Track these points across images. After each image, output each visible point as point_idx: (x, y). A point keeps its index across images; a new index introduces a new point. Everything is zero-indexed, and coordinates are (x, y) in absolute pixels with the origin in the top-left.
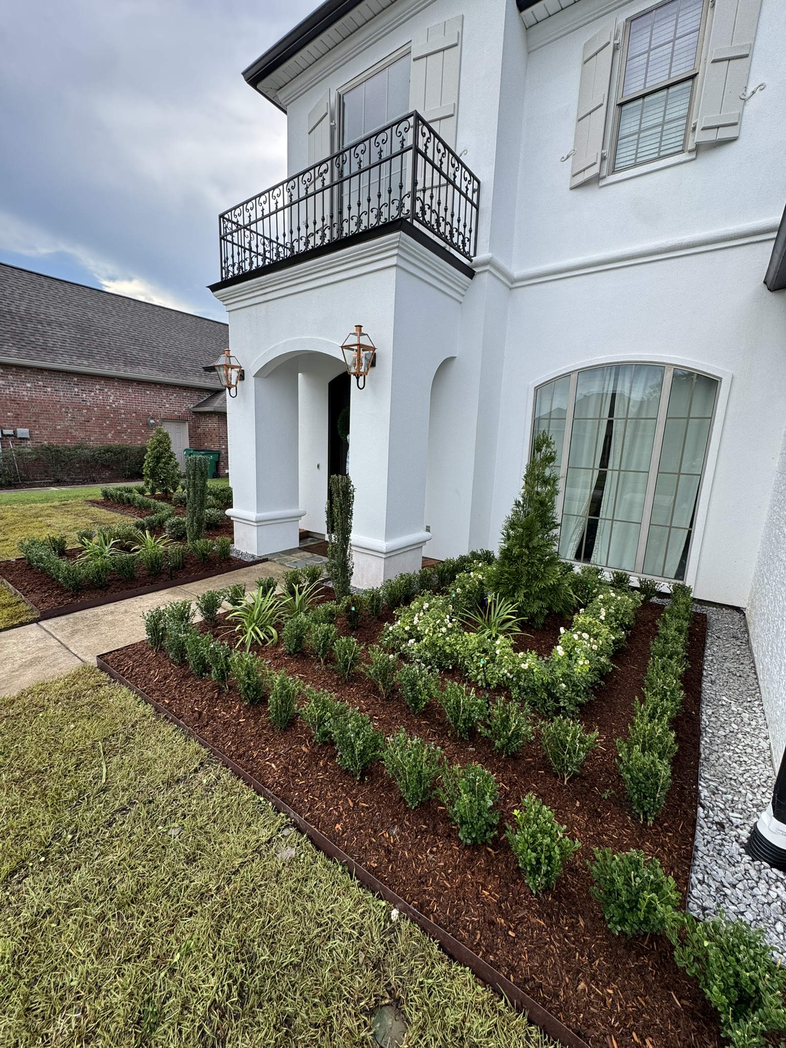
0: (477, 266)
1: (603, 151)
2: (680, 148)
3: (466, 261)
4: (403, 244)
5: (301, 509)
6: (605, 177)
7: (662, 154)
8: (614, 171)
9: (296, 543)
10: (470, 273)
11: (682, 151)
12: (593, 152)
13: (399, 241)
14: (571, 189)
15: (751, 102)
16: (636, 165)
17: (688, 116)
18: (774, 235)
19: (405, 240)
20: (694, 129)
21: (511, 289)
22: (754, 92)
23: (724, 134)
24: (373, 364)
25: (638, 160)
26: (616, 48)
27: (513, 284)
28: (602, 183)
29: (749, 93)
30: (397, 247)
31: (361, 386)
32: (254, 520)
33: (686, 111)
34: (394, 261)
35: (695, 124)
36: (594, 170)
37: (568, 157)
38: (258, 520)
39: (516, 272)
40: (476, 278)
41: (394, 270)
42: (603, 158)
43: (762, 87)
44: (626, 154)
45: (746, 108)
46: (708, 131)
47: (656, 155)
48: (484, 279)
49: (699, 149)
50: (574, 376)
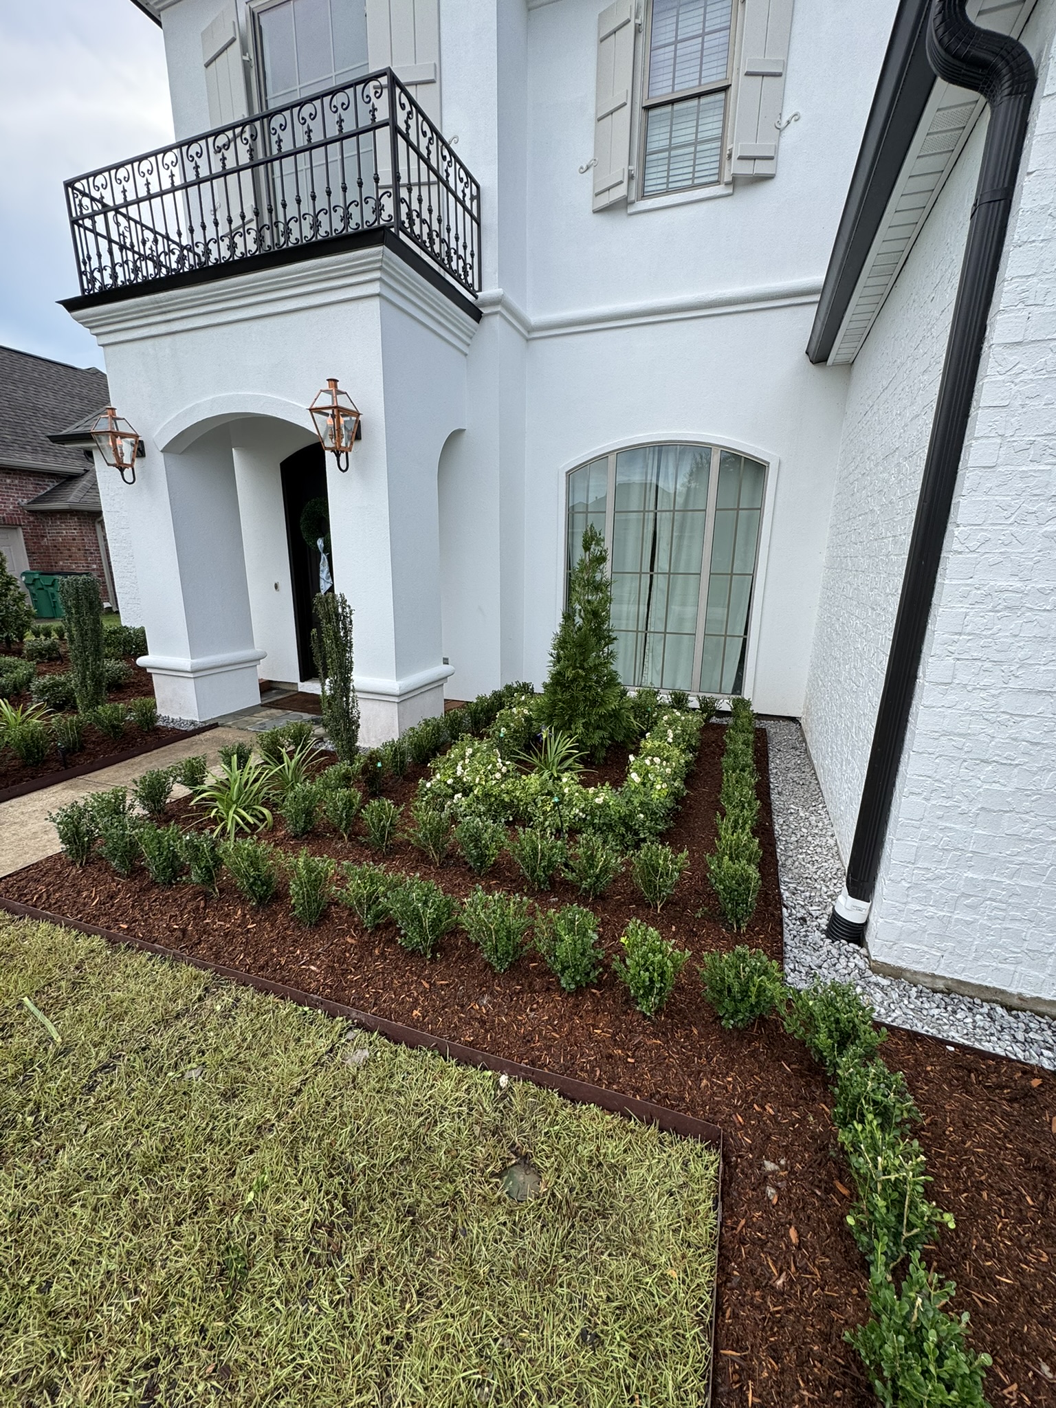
0: (484, 305)
1: (631, 168)
2: (715, 178)
3: (470, 297)
4: (387, 264)
5: (258, 649)
6: (633, 203)
7: (696, 181)
8: (643, 196)
9: (257, 700)
10: (476, 314)
11: (718, 182)
12: (619, 167)
13: (381, 260)
14: (595, 212)
15: (786, 133)
16: (668, 192)
17: (722, 138)
18: (817, 298)
19: (390, 259)
20: (730, 156)
21: (528, 340)
22: (789, 122)
23: (761, 168)
24: (358, 437)
25: (671, 186)
26: (638, 30)
27: (530, 333)
28: (631, 210)
29: (784, 122)
30: (380, 269)
31: (344, 468)
32: (189, 669)
33: (720, 131)
34: (375, 288)
35: (731, 150)
36: (620, 192)
37: (588, 168)
38: (196, 668)
39: (534, 318)
40: (485, 321)
41: (376, 302)
42: (631, 177)
43: (796, 117)
44: (655, 178)
45: (782, 140)
46: (744, 161)
47: (690, 182)
48: (494, 324)
49: (735, 182)
50: (612, 458)
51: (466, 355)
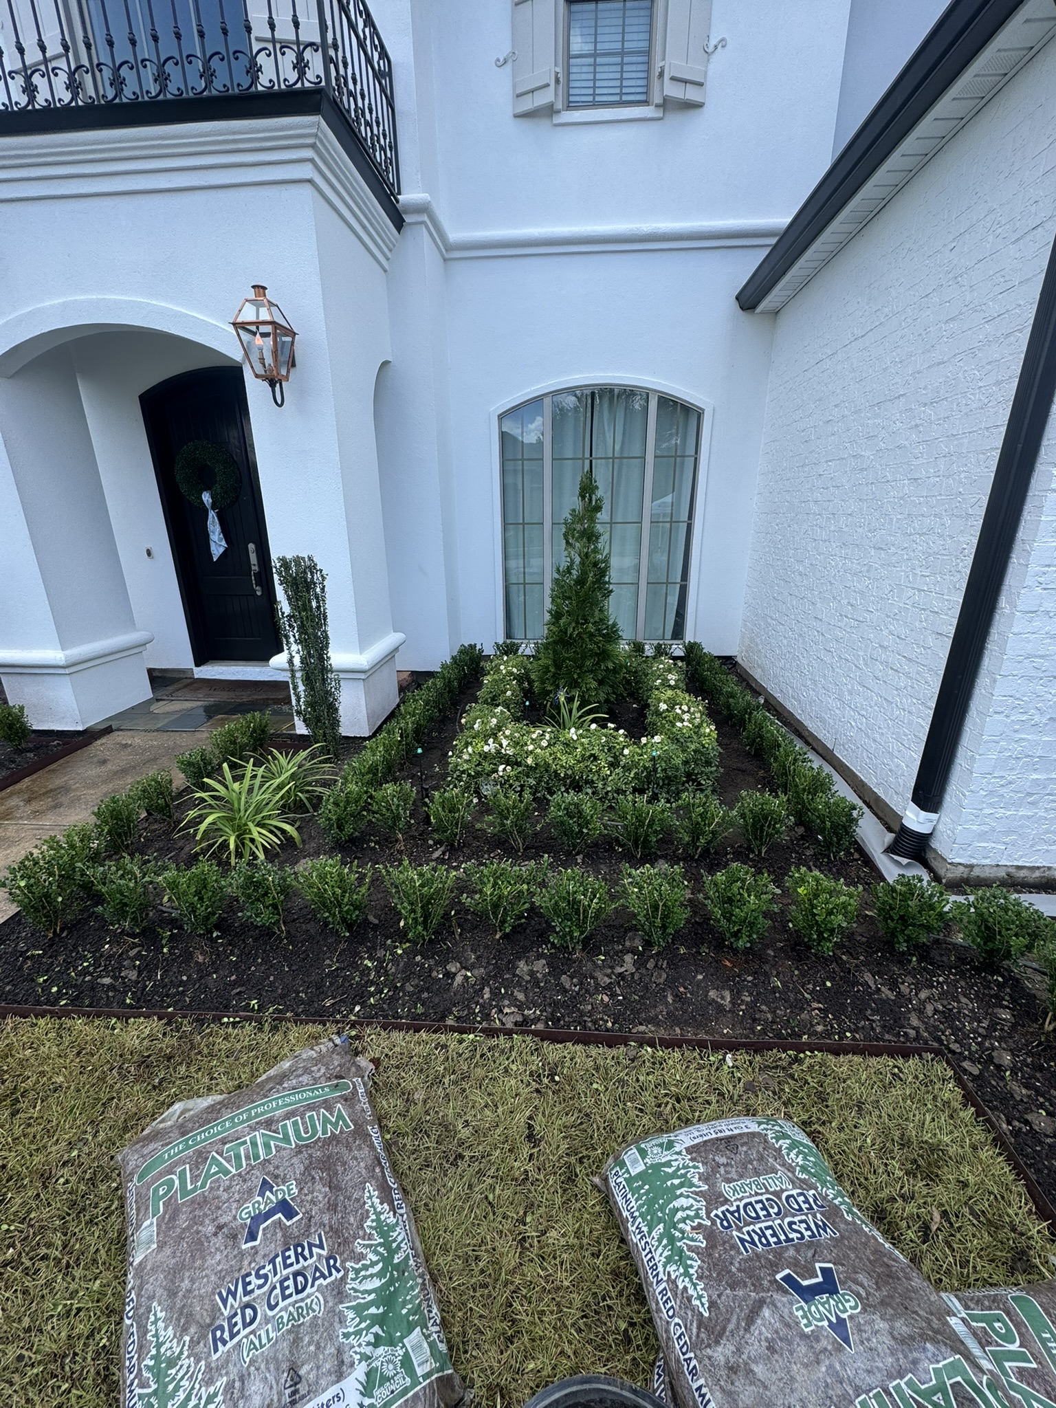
0: (406, 211)
1: (557, 70)
2: (642, 97)
3: (394, 200)
4: (321, 141)
5: (142, 632)
6: (558, 112)
7: (625, 98)
8: (570, 106)
9: (143, 691)
10: (398, 221)
11: (645, 103)
12: (544, 65)
13: (316, 136)
14: (517, 116)
15: (715, 58)
16: (595, 105)
17: (648, 53)
18: (774, 241)
19: (325, 136)
20: (661, 75)
21: (445, 260)
22: (716, 47)
23: (692, 94)
25: (598, 98)
27: (450, 252)
28: (558, 119)
29: (711, 49)
30: (313, 146)
31: (279, 402)
32: (62, 663)
33: (646, 44)
34: (307, 171)
35: (662, 69)
36: (547, 96)
37: (505, 62)
38: (69, 661)
39: (454, 234)
40: (406, 231)
41: (308, 190)
42: (557, 81)
43: (723, 43)
44: (581, 87)
45: (711, 67)
46: (675, 82)
47: (617, 98)
48: (416, 236)
49: (667, 105)
50: (547, 401)
51: (385, 271)
